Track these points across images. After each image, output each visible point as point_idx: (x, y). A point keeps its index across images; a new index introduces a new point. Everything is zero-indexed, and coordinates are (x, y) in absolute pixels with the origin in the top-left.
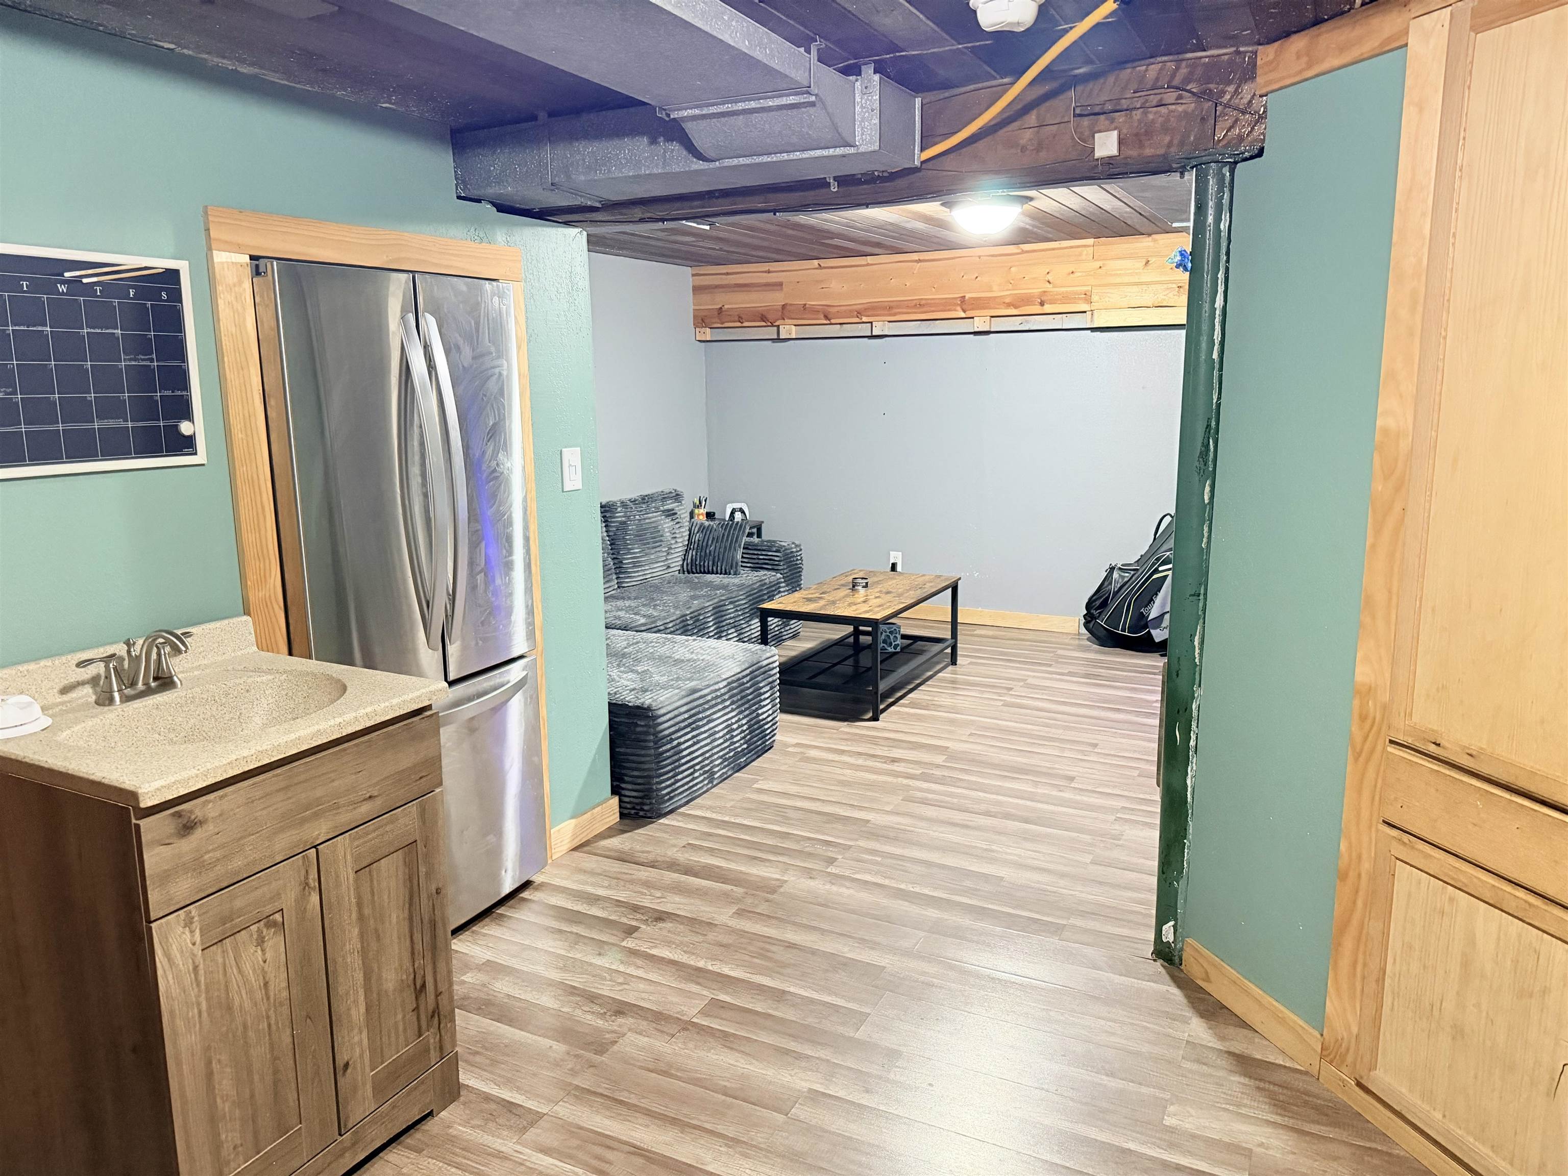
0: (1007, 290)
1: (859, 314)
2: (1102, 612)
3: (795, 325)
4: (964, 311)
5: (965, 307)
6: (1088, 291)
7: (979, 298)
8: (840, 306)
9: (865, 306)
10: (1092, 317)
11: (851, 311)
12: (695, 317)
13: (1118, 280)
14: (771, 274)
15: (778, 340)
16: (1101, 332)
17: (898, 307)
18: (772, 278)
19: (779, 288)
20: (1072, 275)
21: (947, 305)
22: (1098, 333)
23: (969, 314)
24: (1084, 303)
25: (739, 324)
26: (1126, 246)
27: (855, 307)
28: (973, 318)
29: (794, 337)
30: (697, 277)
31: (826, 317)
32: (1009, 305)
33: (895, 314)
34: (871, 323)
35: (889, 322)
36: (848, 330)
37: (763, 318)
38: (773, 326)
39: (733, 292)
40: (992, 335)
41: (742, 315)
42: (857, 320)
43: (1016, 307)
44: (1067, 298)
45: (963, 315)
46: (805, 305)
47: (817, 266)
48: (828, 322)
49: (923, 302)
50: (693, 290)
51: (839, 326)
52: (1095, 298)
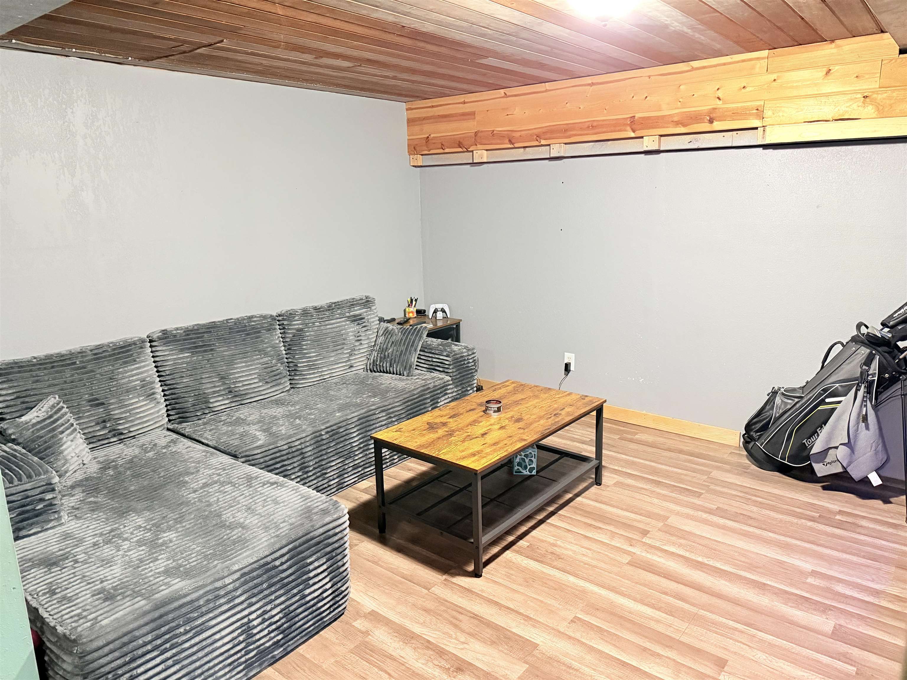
0: (676, 108)
1: (538, 137)
2: (761, 435)
3: (487, 150)
4: (634, 131)
5: (634, 127)
6: (760, 106)
7: (649, 118)
8: (521, 131)
9: (544, 130)
10: (764, 134)
11: (531, 135)
12: (409, 145)
13: (795, 93)
14: (465, 105)
15: (473, 164)
16: (774, 149)
17: (573, 129)
18: (467, 108)
19: (473, 117)
20: (743, 90)
21: (617, 125)
22: (771, 150)
23: (639, 134)
24: (757, 119)
25: (441, 151)
26: (805, 55)
27: (534, 131)
28: (642, 137)
29: (486, 161)
30: (410, 111)
31: (510, 142)
32: (677, 123)
33: (569, 137)
34: (549, 145)
35: (566, 144)
36: (531, 153)
37: (460, 145)
38: (468, 151)
39: (436, 122)
40: (662, 154)
41: (443, 143)
42: (536, 143)
43: (684, 125)
44: (736, 114)
45: (633, 135)
46: (493, 131)
47: (503, 95)
48: (511, 146)
49: (595, 124)
50: (408, 123)
51: (523, 149)
52: (768, 113)
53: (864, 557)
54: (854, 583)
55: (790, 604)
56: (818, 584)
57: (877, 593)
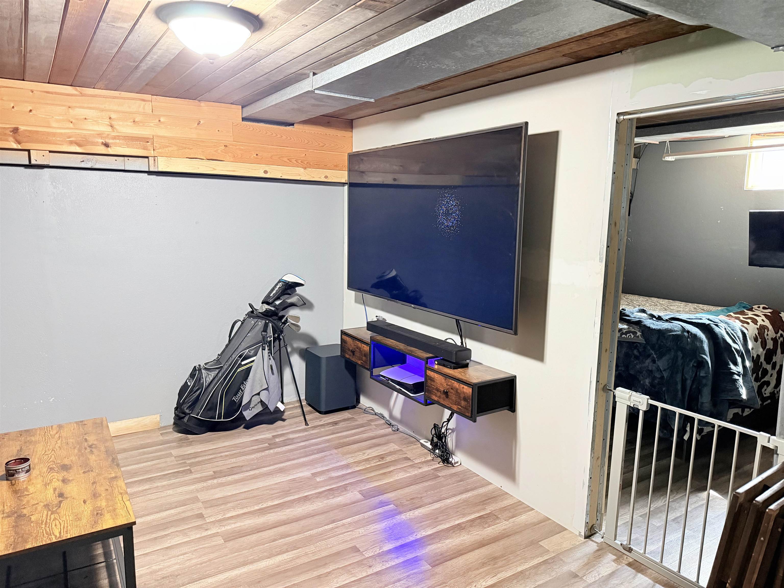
0: (69, 128)
4: (19, 143)
5: (19, 138)
7: (37, 132)
10: (155, 163)
22: (155, 176)
23: (25, 146)
24: (140, 149)
28: (29, 150)
32: (71, 143)
43: (79, 145)
45: (15, 146)
53: (318, 453)
54: (333, 468)
55: (331, 497)
56: (323, 479)
57: (347, 466)
